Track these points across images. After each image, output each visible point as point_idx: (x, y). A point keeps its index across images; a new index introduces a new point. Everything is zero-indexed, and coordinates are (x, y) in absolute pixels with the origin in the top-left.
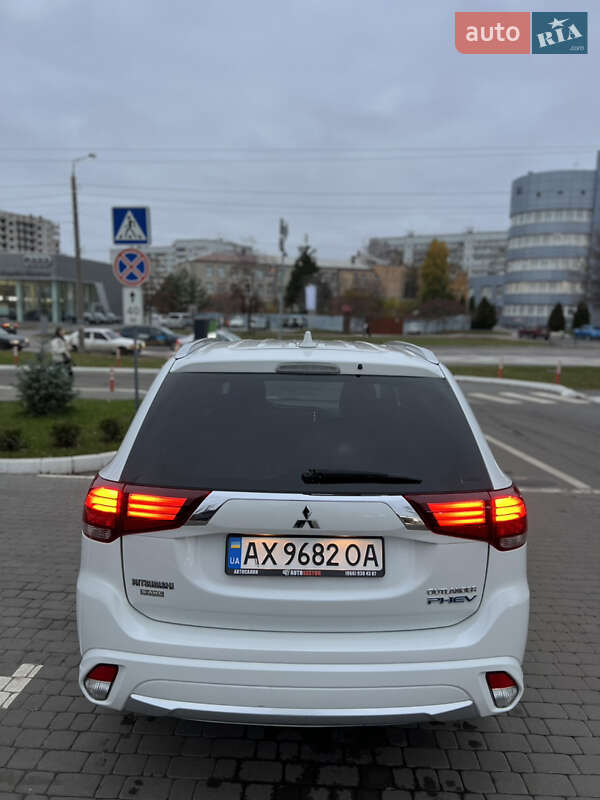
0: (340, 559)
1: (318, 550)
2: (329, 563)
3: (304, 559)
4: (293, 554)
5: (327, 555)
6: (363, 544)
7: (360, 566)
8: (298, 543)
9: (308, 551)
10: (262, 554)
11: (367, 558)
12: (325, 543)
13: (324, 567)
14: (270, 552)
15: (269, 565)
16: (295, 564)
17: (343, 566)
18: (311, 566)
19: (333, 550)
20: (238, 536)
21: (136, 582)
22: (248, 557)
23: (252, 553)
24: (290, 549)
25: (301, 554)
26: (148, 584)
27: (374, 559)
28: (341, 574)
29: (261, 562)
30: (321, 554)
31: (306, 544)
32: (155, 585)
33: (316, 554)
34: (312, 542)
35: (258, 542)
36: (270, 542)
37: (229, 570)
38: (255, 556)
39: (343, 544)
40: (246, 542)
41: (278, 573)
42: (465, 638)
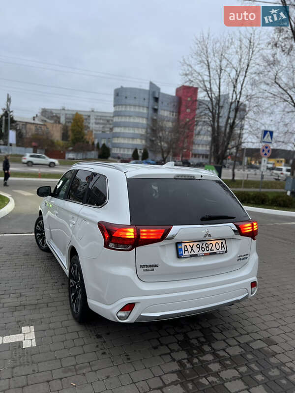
0: (214, 248)
1: (207, 245)
2: (211, 250)
3: (203, 249)
4: (199, 248)
5: (210, 247)
6: (219, 242)
7: (220, 250)
8: (200, 244)
9: (204, 246)
10: (190, 249)
11: (222, 247)
12: (209, 243)
13: (210, 252)
14: (192, 248)
15: (193, 253)
16: (201, 252)
17: (215, 251)
18: (206, 252)
19: (211, 245)
20: (181, 243)
21: (141, 266)
22: (185, 251)
23: (186, 249)
24: (198, 246)
25: (202, 248)
26: (147, 266)
27: (223, 247)
28: (215, 253)
29: (190, 252)
30: (208, 247)
31: (203, 244)
32: (151, 266)
33: (206, 247)
34: (205, 243)
35: (187, 244)
36: (191, 244)
37: (179, 256)
38: (187, 250)
39: (214, 243)
40: (183, 245)
41: (196, 255)
42: (246, 272)
